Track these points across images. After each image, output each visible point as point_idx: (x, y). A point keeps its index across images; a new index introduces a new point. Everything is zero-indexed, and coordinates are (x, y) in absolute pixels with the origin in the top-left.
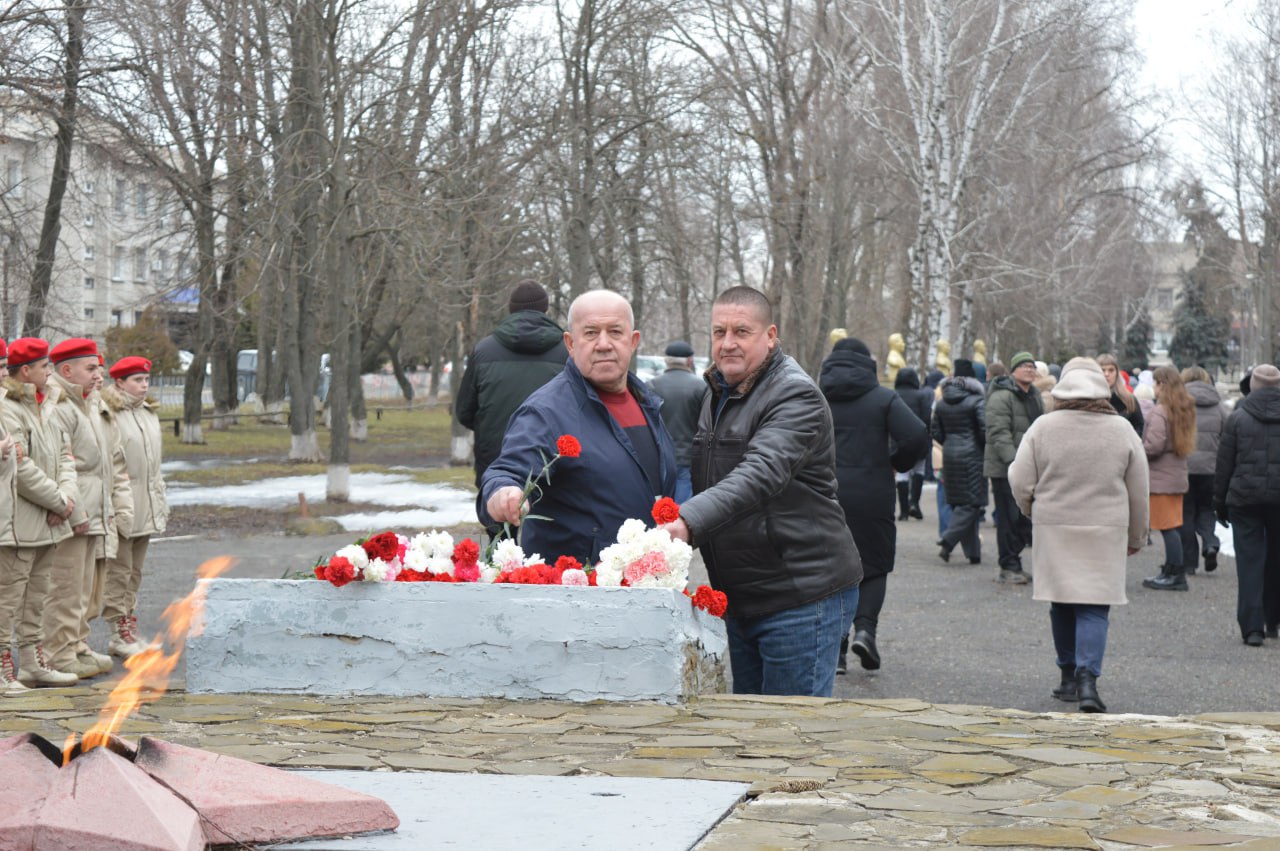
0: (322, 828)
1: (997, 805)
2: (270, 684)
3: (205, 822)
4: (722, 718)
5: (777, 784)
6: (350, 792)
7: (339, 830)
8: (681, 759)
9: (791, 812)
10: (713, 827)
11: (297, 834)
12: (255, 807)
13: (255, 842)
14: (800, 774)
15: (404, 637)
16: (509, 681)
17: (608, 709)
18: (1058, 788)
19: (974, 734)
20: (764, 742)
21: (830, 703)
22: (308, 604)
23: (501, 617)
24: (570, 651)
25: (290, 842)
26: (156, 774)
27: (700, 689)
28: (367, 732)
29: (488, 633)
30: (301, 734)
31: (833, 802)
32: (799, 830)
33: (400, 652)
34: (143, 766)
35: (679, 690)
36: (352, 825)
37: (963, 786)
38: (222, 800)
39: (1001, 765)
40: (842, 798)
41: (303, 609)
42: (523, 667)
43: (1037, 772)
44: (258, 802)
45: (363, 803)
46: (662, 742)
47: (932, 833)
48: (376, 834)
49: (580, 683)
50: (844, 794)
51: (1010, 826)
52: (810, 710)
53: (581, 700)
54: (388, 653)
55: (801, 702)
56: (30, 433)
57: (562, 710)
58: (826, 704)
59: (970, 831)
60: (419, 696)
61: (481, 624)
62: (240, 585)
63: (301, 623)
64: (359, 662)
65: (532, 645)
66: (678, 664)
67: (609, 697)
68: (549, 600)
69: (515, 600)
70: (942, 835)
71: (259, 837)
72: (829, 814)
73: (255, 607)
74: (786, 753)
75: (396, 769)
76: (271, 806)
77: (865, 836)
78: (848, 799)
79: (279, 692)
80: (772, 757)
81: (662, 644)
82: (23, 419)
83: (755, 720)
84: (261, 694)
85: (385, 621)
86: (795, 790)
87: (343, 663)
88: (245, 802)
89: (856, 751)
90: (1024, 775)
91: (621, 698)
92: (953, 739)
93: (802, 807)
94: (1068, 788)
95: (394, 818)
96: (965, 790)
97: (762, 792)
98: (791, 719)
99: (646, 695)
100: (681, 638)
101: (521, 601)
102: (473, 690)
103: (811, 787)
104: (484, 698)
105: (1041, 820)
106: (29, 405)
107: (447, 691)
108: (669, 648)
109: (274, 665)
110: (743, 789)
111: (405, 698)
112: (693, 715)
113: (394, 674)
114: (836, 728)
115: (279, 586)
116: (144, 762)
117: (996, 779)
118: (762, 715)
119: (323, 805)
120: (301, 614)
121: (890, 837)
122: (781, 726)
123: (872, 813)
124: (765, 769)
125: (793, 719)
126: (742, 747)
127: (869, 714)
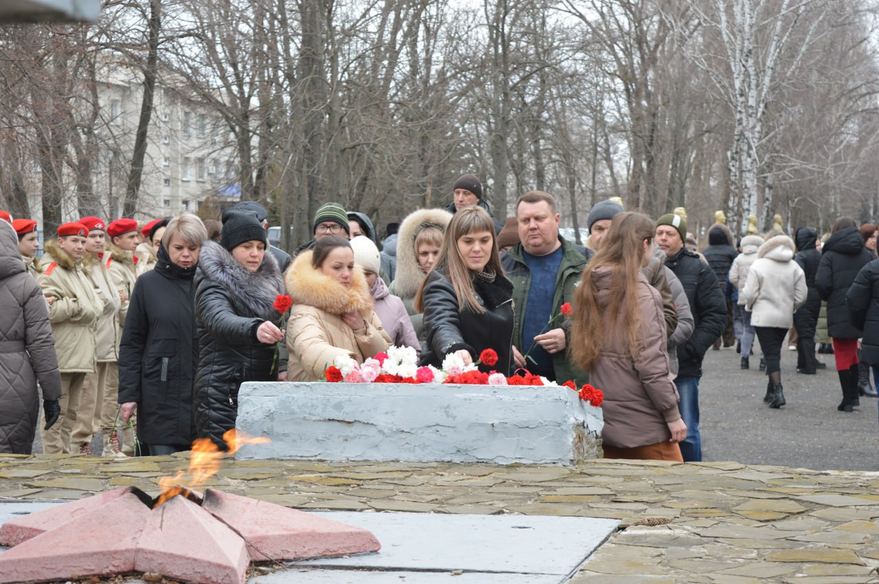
0: (328, 550)
1: (792, 534)
2: (293, 453)
3: (249, 546)
4: (601, 475)
5: (639, 520)
6: (347, 526)
7: (340, 552)
8: (573, 503)
9: (649, 539)
10: (595, 549)
11: (312, 554)
12: (283, 536)
13: (283, 560)
14: (655, 513)
15: (382, 421)
16: (454, 451)
17: (522, 469)
18: (834, 522)
19: (776, 486)
20: (629, 491)
21: (675, 465)
22: (317, 398)
23: (448, 407)
24: (496, 429)
25: (307, 560)
26: (216, 514)
27: (586, 455)
28: (358, 485)
29: (440, 417)
30: (313, 487)
31: (678, 532)
32: (655, 552)
33: (380, 431)
34: (207, 508)
35: (571, 456)
36: (348, 548)
37: (768, 521)
38: (261, 531)
39: (794, 507)
40: (684, 529)
41: (314, 402)
42: (464, 441)
43: (820, 511)
44: (285, 533)
45: (356, 533)
46: (560, 491)
47: (747, 553)
48: (365, 555)
49: (503, 451)
50: (686, 527)
51: (801, 548)
52: (661, 469)
53: (504, 464)
54: (372, 432)
55: (655, 464)
56: (129, 284)
57: (491, 470)
58: (673, 465)
59: (773, 552)
60: (392, 461)
61: (435, 411)
62: (271, 385)
63: (312, 412)
64: (352, 438)
65: (469, 426)
66: (570, 438)
67: (523, 461)
68: (482, 395)
69: (458, 395)
70: (754, 555)
71: (286, 556)
72: (675, 540)
73: (281, 400)
74: (645, 498)
75: (378, 510)
76: (294, 535)
77: (700, 556)
78: (688, 530)
79: (299, 458)
80: (636, 501)
81: (559, 425)
82: (124, 275)
83: (624, 476)
84: (286, 460)
85: (369, 410)
86: (652, 524)
87: (342, 439)
88: (276, 533)
89: (694, 497)
90: (811, 514)
91: (531, 462)
92: (761, 489)
93: (657, 536)
94: (841, 522)
95: (377, 543)
96: (769, 524)
97: (629, 525)
98: (648, 476)
99: (549, 460)
100: (572, 420)
101: (462, 396)
102: (429, 456)
103: (663, 522)
104: (438, 462)
105: (823, 544)
106: (128, 265)
107: (412, 458)
108: (564, 427)
109: (295, 441)
110: (616, 523)
111: (384, 462)
112: (581, 473)
113: (376, 446)
114: (680, 482)
115: (297, 386)
116: (208, 506)
117: (791, 516)
118: (628, 473)
119: (329, 534)
120: (313, 405)
121: (718, 556)
122: (642, 480)
123: (705, 539)
124: (631, 510)
125: (650, 475)
126: (615, 495)
127: (701, 472)
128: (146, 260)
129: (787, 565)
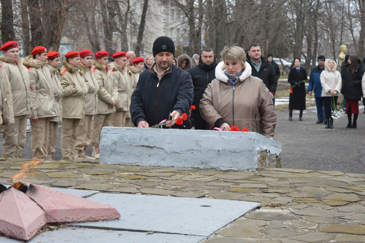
0: (91, 218)
1: (343, 214)
2: (125, 161)
3: (47, 215)
4: (269, 177)
5: (269, 204)
6: (103, 205)
7: (98, 218)
8: (243, 192)
10: (235, 221)
11: (82, 219)
12: (66, 210)
13: (66, 222)
14: (280, 199)
15: (167, 147)
16: (200, 163)
17: (231, 173)
19: (353, 185)
20: (277, 187)
21: (310, 172)
22: (137, 136)
23: (198, 141)
24: (220, 153)
25: (79, 222)
26: (32, 197)
27: (267, 166)
28: (145, 179)
29: (194, 146)
30: (122, 179)
31: (285, 212)
32: (263, 223)
33: (166, 152)
34: (28, 194)
35: (256, 167)
36: (103, 217)
37: (336, 206)
38: (54, 207)
39: (355, 198)
40: (289, 210)
41: (135, 137)
42: (205, 158)
44: (68, 208)
45: (107, 209)
46: (242, 186)
47: (312, 226)
48: (112, 220)
49: (224, 164)
50: (290, 209)
51: (343, 224)
52: (301, 175)
53: (224, 169)
54: (162, 152)
55: (299, 172)
56: (103, 80)
57: (216, 172)
58: (308, 172)
59: (327, 225)
60: (171, 167)
61: (192, 143)
62: (116, 129)
63: (134, 142)
64: (153, 155)
65: (208, 151)
66: (257, 158)
67: (233, 169)
68: (214, 135)
69: (203, 136)
70: (315, 227)
71: (67, 220)
72: (280, 217)
73: (120, 136)
74: (281, 191)
75: (143, 194)
76: (73, 209)
77: (285, 226)
79: (128, 164)
80: (275, 192)
81: (251, 151)
82: (101, 76)
83: (280, 178)
84: (122, 165)
85: (161, 142)
86: (273, 206)
87: (148, 155)
88: (63, 208)
89: (307, 191)
90: (361, 203)
91: (237, 169)
92: (344, 187)
93: (272, 213)
95: (119, 214)
96: (336, 208)
97: (262, 206)
99: (245, 168)
100: (258, 149)
101: (204, 136)
102: (188, 165)
103: (279, 205)
104: (192, 168)
105: (357, 221)
106: (104, 71)
107: (180, 165)
108: (253, 153)
109: (126, 155)
110: (256, 205)
111: (167, 167)
112: (260, 176)
113: (164, 159)
114: (305, 182)
115: (128, 129)
116: (29, 193)
117: (350, 203)
118: (283, 176)
119: (92, 209)
120: (135, 139)
121: (296, 227)
122: (287, 180)
123: (295, 216)
124: (269, 197)
125: (292, 178)
126: (268, 188)
127: (321, 177)
128: (112, 69)
129: (329, 234)
